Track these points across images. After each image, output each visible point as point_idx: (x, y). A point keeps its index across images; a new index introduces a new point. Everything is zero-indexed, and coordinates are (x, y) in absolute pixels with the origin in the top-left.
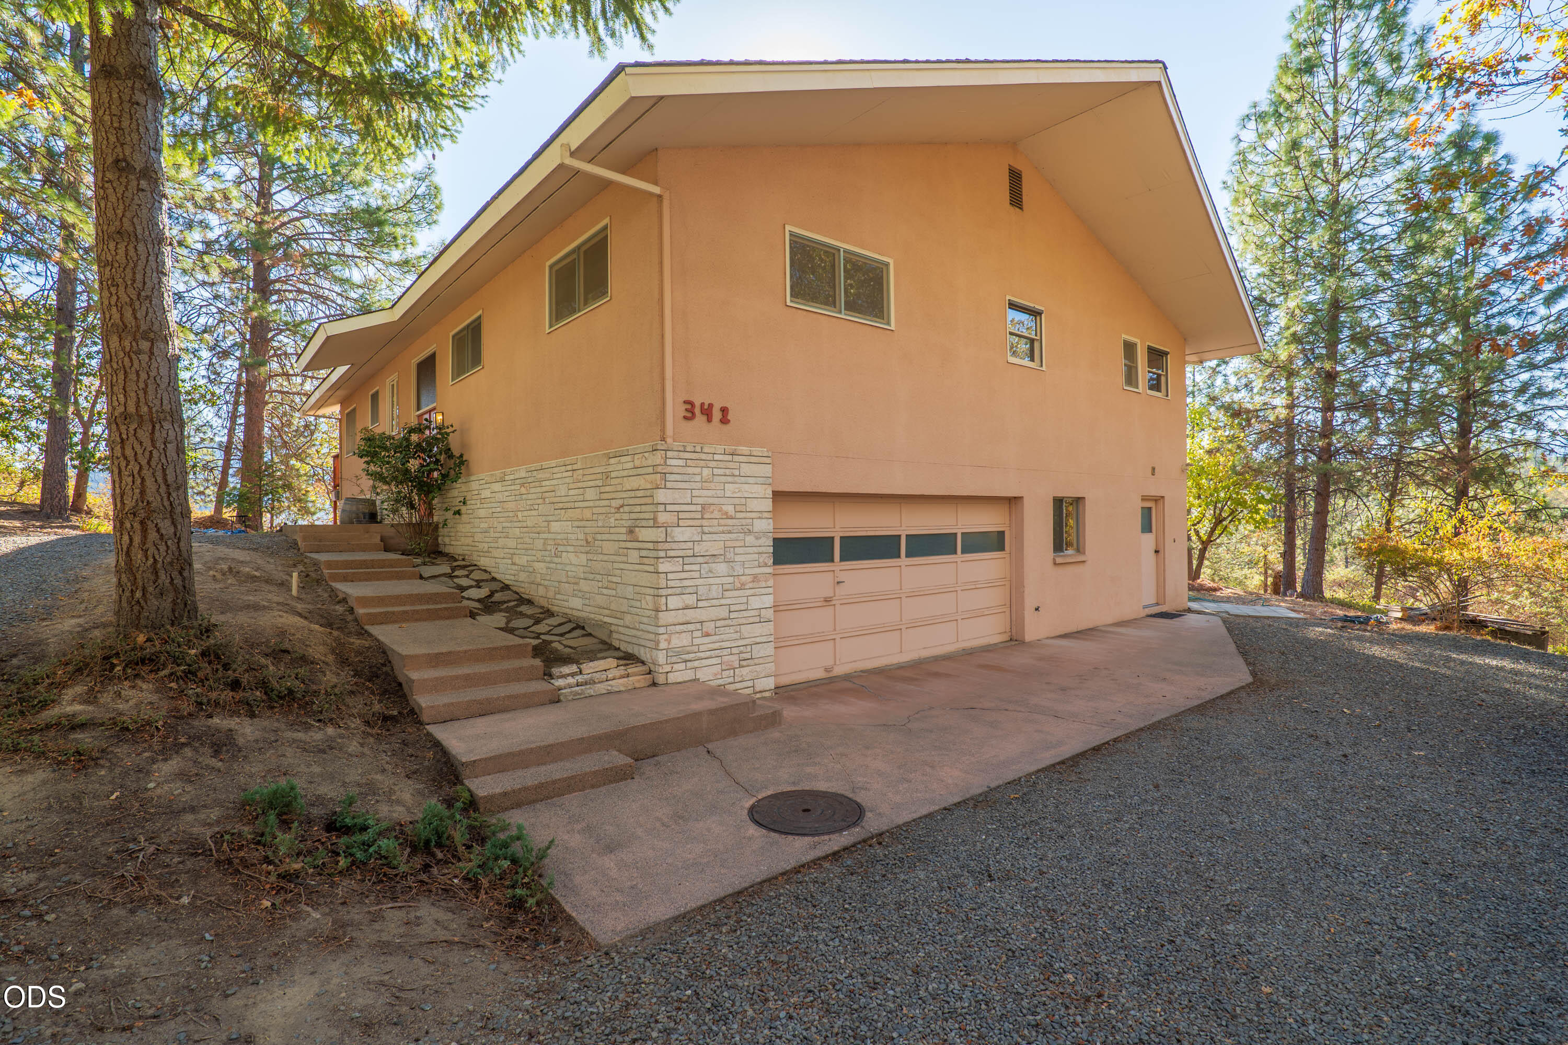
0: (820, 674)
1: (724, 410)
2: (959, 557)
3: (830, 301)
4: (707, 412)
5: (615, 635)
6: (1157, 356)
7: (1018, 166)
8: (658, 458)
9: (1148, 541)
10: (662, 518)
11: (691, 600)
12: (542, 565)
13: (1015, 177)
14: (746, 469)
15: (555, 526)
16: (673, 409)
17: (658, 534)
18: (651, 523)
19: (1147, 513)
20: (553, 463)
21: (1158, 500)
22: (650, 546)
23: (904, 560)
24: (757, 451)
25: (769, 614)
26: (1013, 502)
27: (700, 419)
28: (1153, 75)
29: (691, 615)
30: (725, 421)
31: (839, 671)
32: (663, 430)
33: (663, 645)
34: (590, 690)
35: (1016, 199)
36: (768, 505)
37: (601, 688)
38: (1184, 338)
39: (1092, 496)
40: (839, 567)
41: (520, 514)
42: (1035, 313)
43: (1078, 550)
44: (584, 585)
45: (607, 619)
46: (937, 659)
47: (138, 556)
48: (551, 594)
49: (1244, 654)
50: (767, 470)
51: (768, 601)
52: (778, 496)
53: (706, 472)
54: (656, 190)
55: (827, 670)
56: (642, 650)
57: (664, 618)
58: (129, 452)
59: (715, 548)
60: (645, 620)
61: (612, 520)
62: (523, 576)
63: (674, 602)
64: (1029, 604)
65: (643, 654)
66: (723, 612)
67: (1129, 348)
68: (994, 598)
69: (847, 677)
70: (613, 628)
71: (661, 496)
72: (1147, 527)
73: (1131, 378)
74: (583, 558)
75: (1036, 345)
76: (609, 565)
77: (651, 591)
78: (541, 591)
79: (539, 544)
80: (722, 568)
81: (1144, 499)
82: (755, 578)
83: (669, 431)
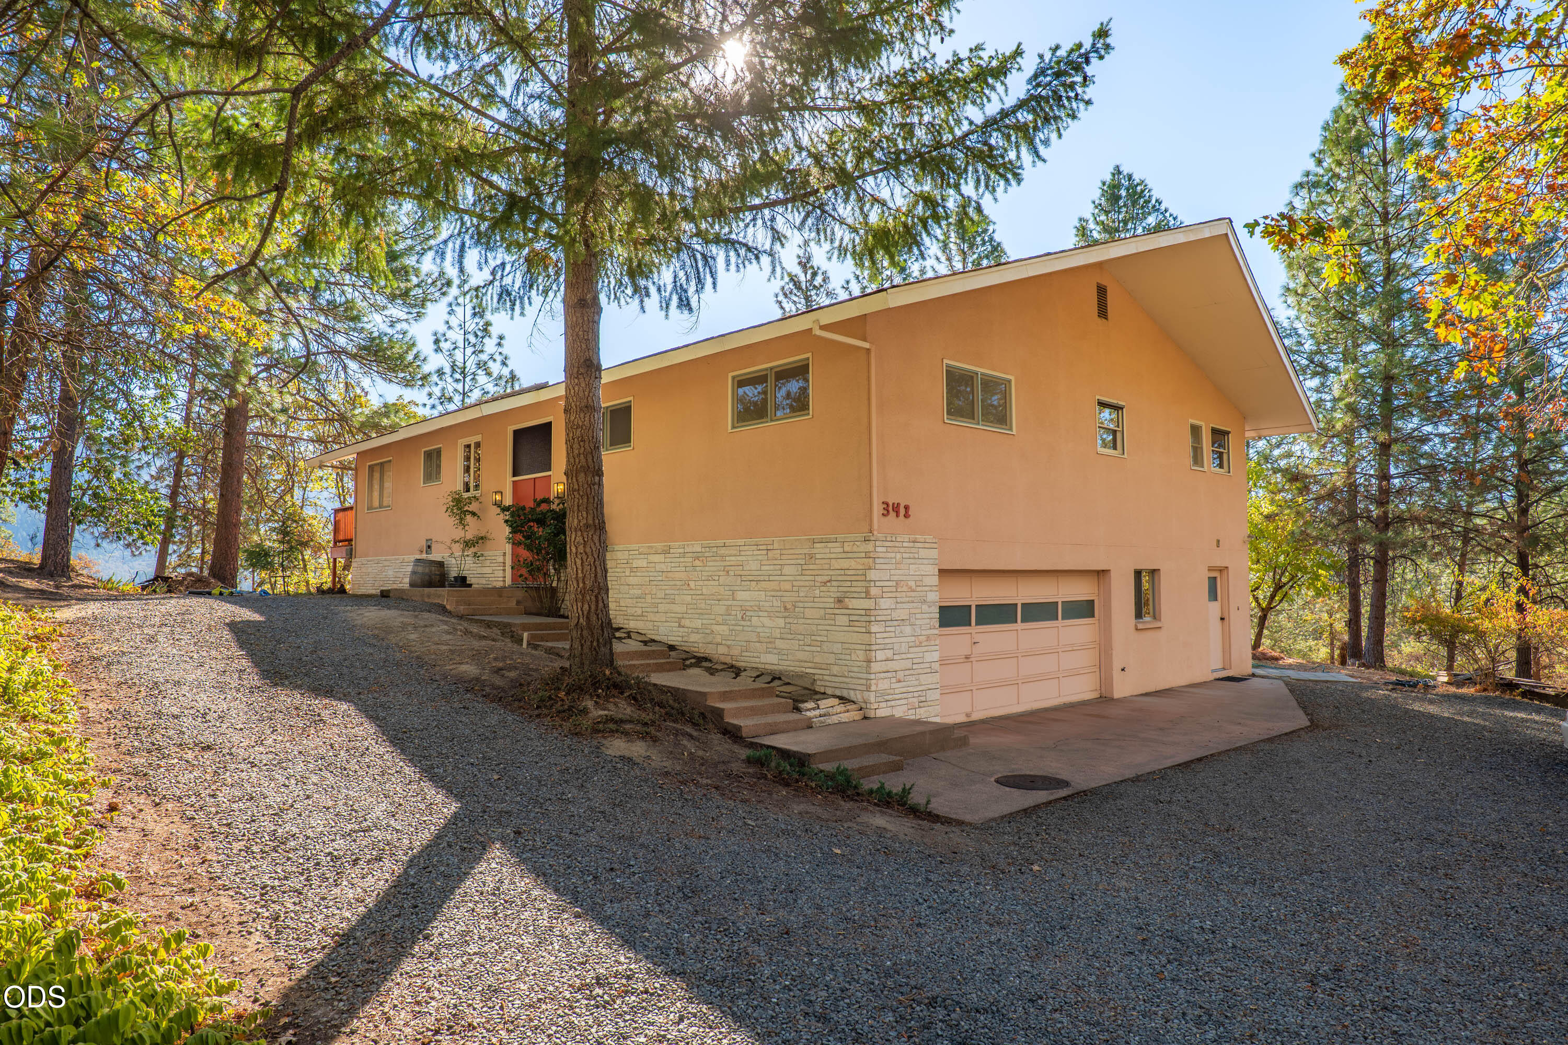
0: (962, 719)
1: (907, 508)
2: (1060, 622)
3: (971, 416)
4: (896, 509)
5: (818, 683)
6: (1219, 435)
7: (1104, 282)
8: (870, 547)
9: (1214, 609)
10: (874, 591)
11: (889, 654)
12: (725, 628)
13: (1102, 291)
14: (923, 553)
15: (741, 595)
16: (877, 509)
17: (868, 604)
18: (863, 595)
19: (1213, 581)
20: (741, 542)
21: (1223, 570)
22: (863, 612)
23: (1020, 625)
24: (929, 538)
25: (936, 666)
26: (1101, 575)
27: (893, 514)
28: (1222, 229)
29: (891, 665)
30: (907, 516)
31: (976, 716)
32: (871, 525)
33: (873, 688)
34: (829, 720)
35: (1103, 312)
36: (935, 580)
37: (835, 719)
38: (1243, 417)
39: (1165, 568)
40: (974, 629)
41: (692, 584)
42: (1117, 408)
43: (1154, 617)
44: (779, 644)
45: (808, 671)
46: (1046, 710)
47: (594, 618)
48: (735, 651)
49: (1304, 709)
50: (934, 553)
51: (936, 656)
52: (941, 571)
53: (899, 556)
54: (866, 345)
55: (968, 715)
56: (852, 692)
57: (875, 667)
58: (588, 550)
59: (901, 614)
60: (856, 669)
61: (817, 592)
62: (694, 638)
63: (880, 655)
64: (1117, 665)
65: (852, 695)
66: (908, 664)
67: (1195, 431)
68: (1085, 659)
69: (983, 722)
70: (816, 677)
71: (872, 575)
72: (1213, 595)
73: (1197, 458)
74: (781, 622)
75: (1119, 435)
76: (814, 628)
77: (863, 647)
78: (722, 650)
79: (721, 609)
80: (908, 630)
81: (1211, 569)
82: (928, 638)
83: (875, 526)
